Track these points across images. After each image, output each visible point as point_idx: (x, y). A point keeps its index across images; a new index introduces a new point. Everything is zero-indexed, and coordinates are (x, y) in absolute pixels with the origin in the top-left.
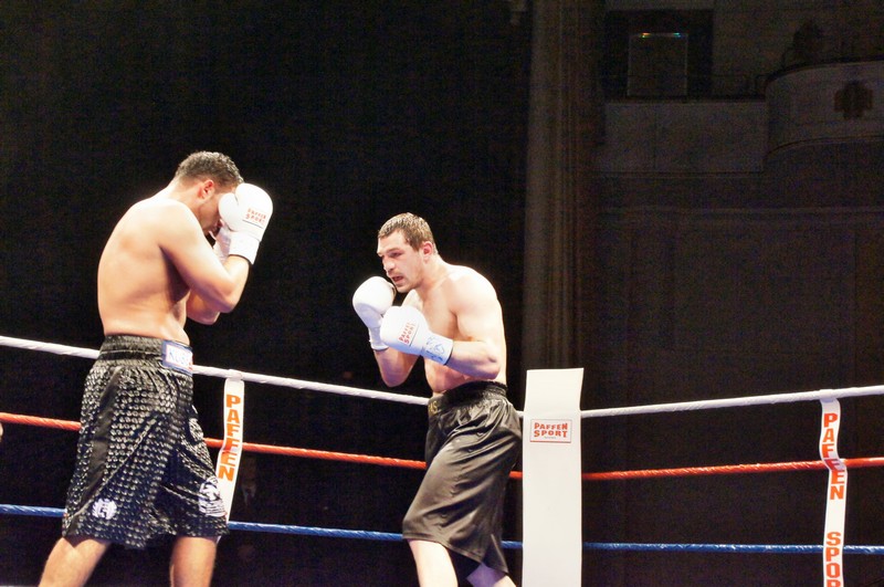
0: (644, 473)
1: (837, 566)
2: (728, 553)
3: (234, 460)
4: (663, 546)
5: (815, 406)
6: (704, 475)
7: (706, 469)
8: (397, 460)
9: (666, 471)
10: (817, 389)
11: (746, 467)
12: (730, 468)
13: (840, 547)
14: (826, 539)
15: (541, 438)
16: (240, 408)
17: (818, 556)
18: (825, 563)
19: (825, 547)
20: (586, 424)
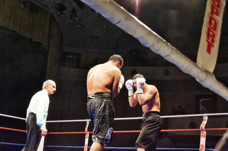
0: (56, 133)
1: (86, 150)
2: (69, 148)
4: (58, 146)
5: (86, 122)
6: (67, 134)
7: (67, 133)
8: (9, 129)
9: (60, 133)
10: (86, 119)
11: (74, 132)
12: (71, 133)
13: (87, 147)
14: (85, 146)
17: (83, 149)
18: (84, 150)
19: (84, 147)
20: (47, 123)
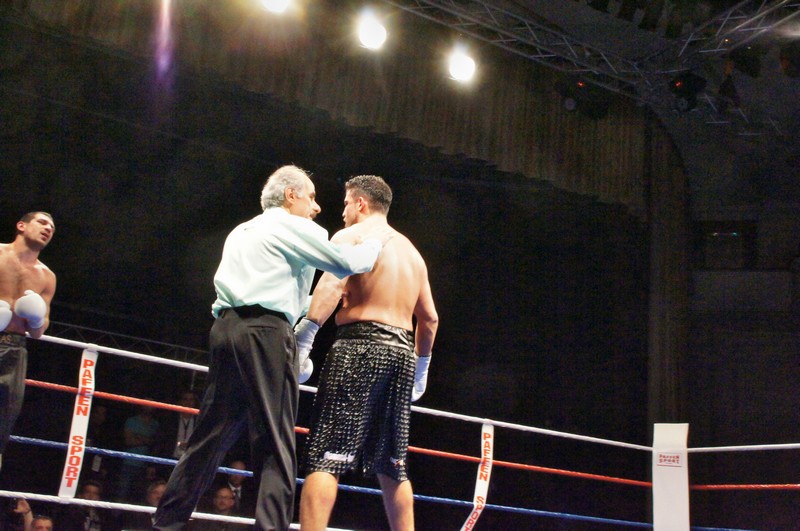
3: (488, 470)
15: (663, 463)
16: (491, 441)
